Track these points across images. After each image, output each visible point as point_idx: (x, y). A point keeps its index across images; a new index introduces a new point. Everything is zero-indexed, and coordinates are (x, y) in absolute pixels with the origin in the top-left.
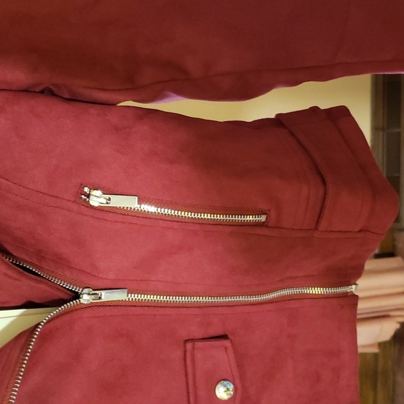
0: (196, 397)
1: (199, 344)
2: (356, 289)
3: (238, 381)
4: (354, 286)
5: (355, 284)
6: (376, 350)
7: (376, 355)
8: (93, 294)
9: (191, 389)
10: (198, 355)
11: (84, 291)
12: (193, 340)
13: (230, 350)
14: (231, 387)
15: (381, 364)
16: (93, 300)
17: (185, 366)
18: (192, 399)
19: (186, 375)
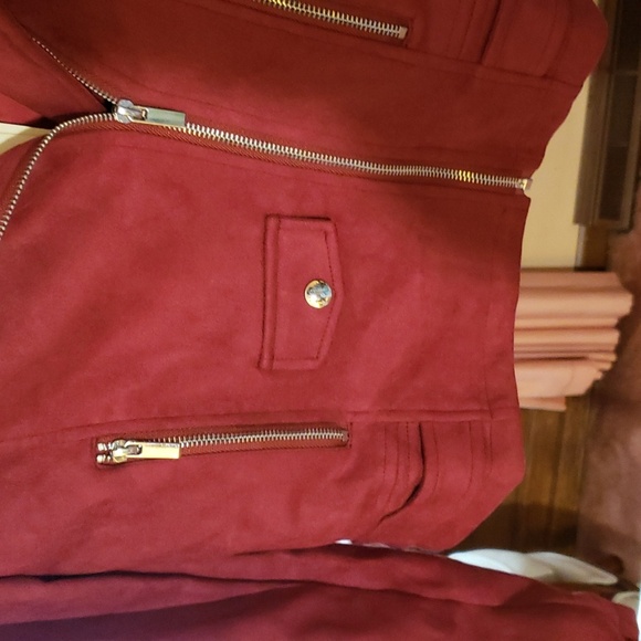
0: (276, 296)
1: (287, 223)
2: (528, 186)
3: (338, 285)
4: (525, 181)
5: (529, 178)
6: (561, 407)
7: (561, 415)
8: (133, 109)
9: (269, 284)
10: (285, 238)
11: (120, 103)
12: (279, 216)
13: (332, 236)
14: (328, 296)
15: (567, 435)
16: (134, 118)
17: (264, 250)
18: (269, 297)
19: (264, 263)
